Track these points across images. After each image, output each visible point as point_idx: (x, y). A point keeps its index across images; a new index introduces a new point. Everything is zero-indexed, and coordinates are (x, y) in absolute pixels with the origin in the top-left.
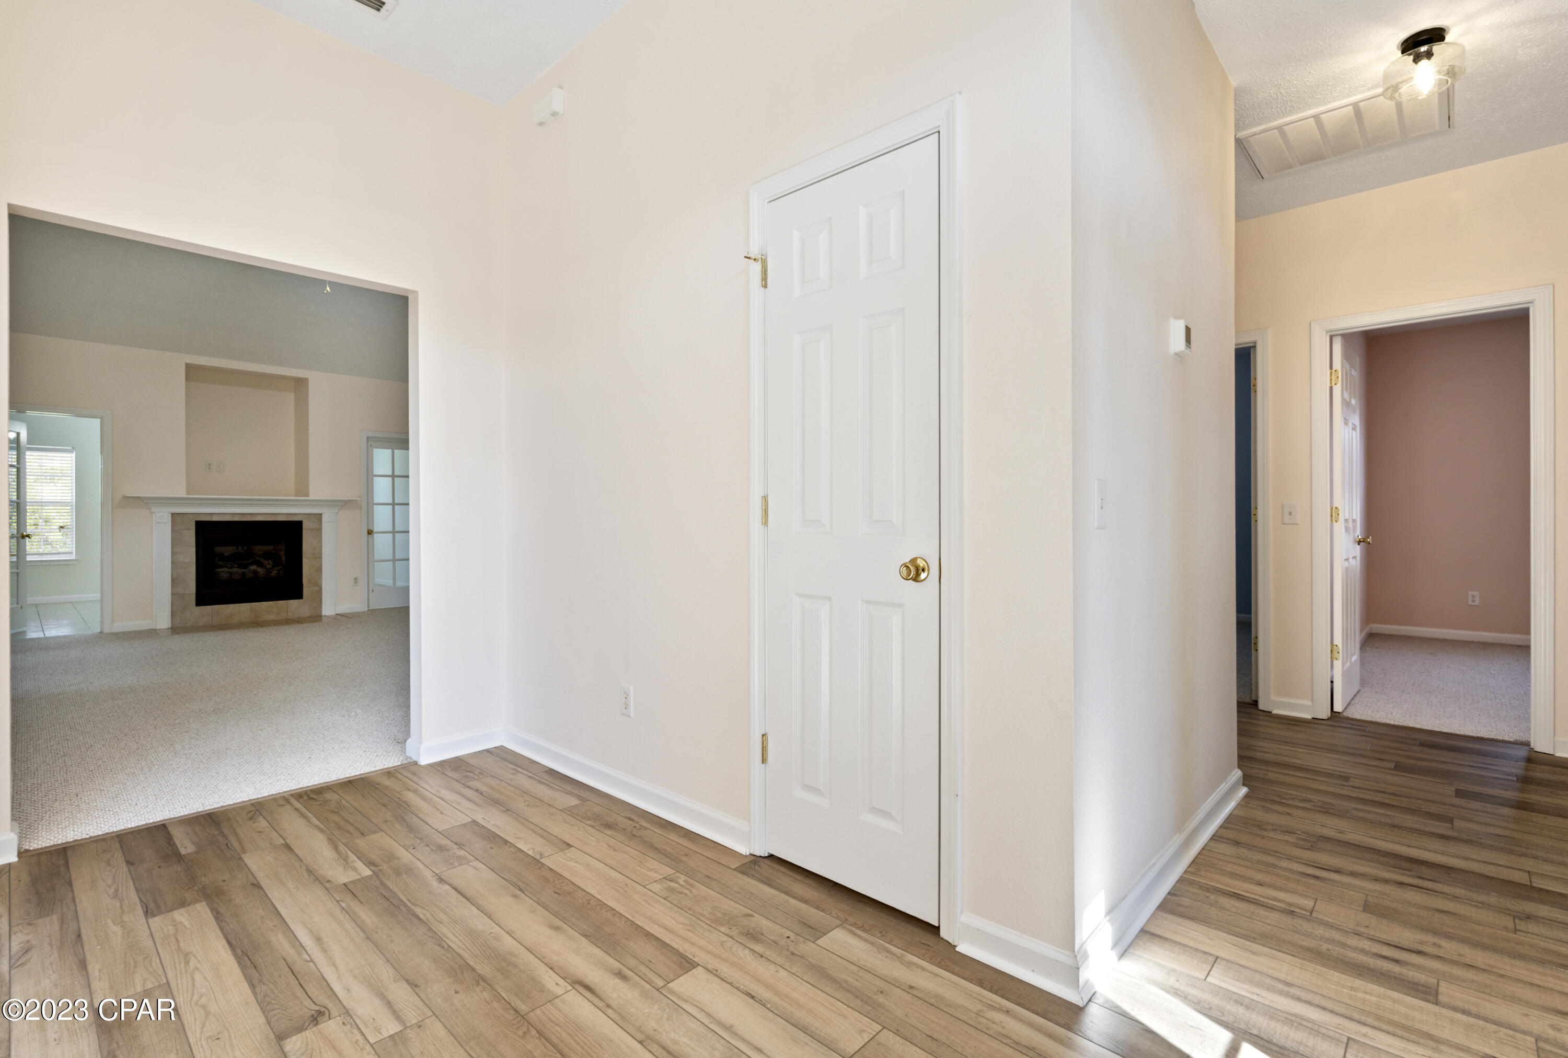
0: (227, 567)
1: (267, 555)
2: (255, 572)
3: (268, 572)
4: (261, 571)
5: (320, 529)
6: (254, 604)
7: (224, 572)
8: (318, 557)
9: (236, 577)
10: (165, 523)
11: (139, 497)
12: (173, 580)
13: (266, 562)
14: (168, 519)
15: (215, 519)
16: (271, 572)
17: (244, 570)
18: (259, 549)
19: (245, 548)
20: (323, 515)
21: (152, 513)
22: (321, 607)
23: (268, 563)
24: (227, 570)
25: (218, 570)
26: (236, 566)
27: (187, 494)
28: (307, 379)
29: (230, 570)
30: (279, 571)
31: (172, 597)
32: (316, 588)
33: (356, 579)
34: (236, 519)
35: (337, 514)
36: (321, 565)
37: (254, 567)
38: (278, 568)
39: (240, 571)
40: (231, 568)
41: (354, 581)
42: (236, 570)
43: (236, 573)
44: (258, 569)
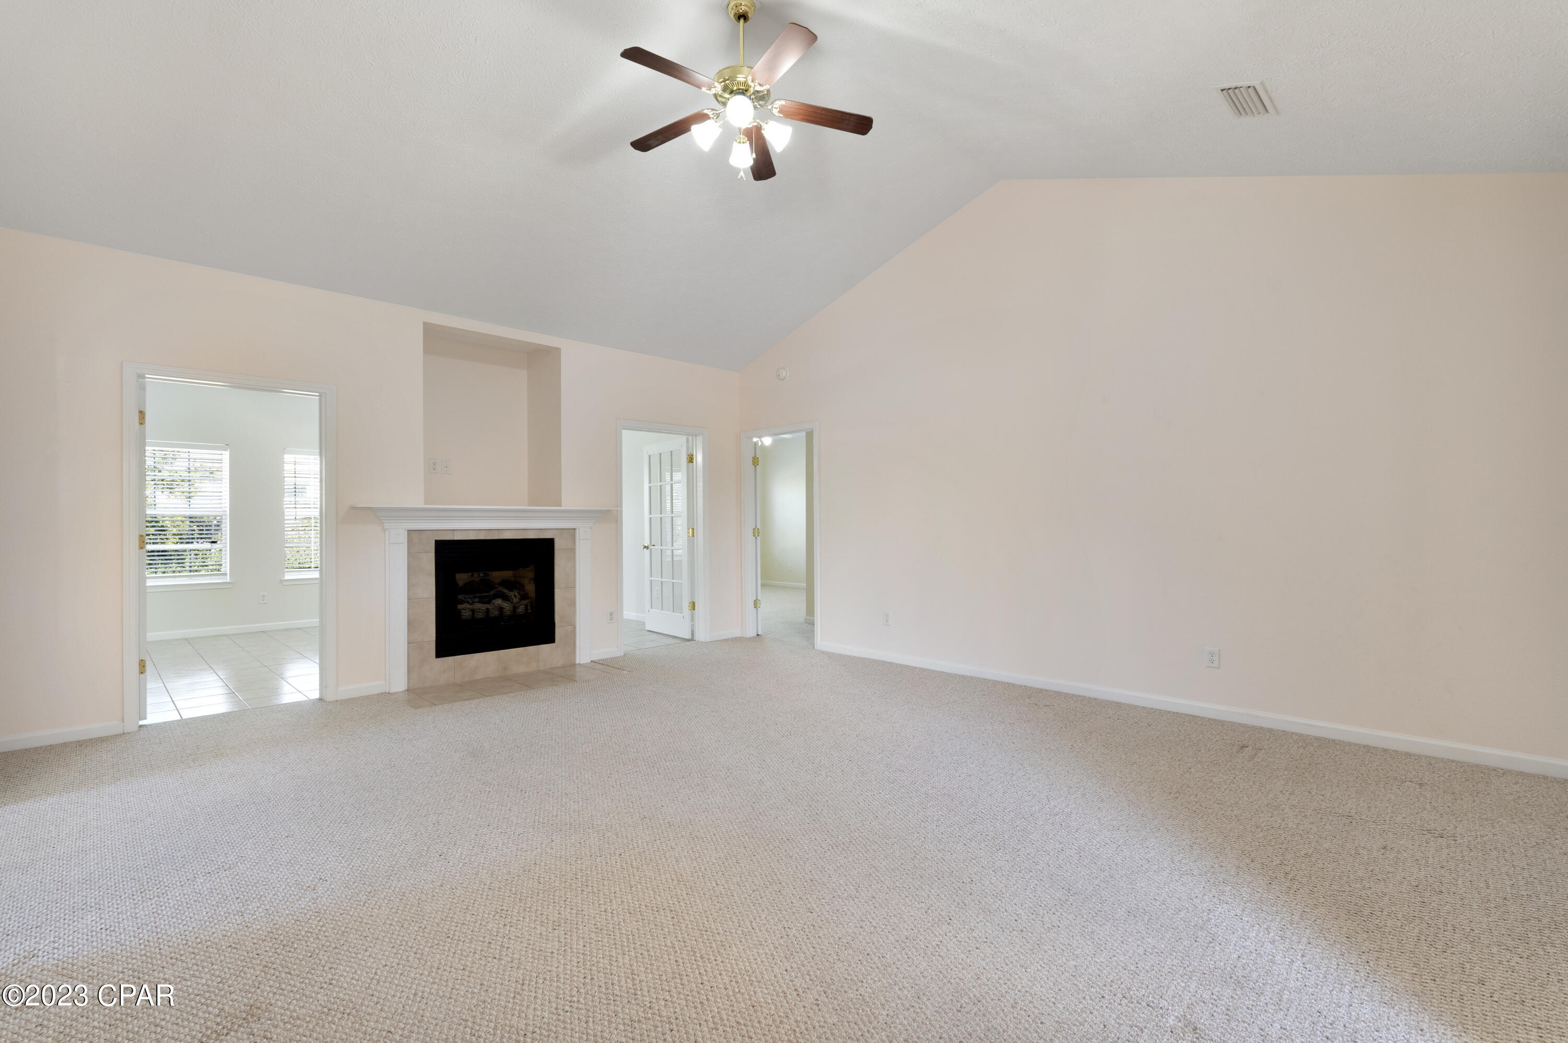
0: (468, 603)
1: (507, 584)
2: (500, 609)
3: (515, 608)
4: (507, 606)
5: (573, 550)
7: (465, 609)
8: (572, 587)
9: (480, 615)
10: (400, 543)
11: (369, 508)
12: (410, 623)
13: (512, 593)
14: (404, 538)
15: (457, 536)
16: (518, 608)
17: (486, 606)
18: (497, 576)
19: (481, 575)
20: (577, 530)
21: (384, 530)
22: (574, 652)
23: (515, 596)
24: (469, 606)
25: (460, 607)
26: (477, 600)
27: (425, 503)
28: (557, 350)
29: (472, 607)
30: (526, 606)
31: (408, 647)
32: (569, 629)
33: (611, 614)
34: (482, 536)
35: (592, 528)
36: (575, 597)
37: (498, 602)
38: (526, 602)
39: (483, 607)
40: (472, 603)
41: (609, 616)
42: (478, 606)
43: (479, 609)
44: (504, 604)
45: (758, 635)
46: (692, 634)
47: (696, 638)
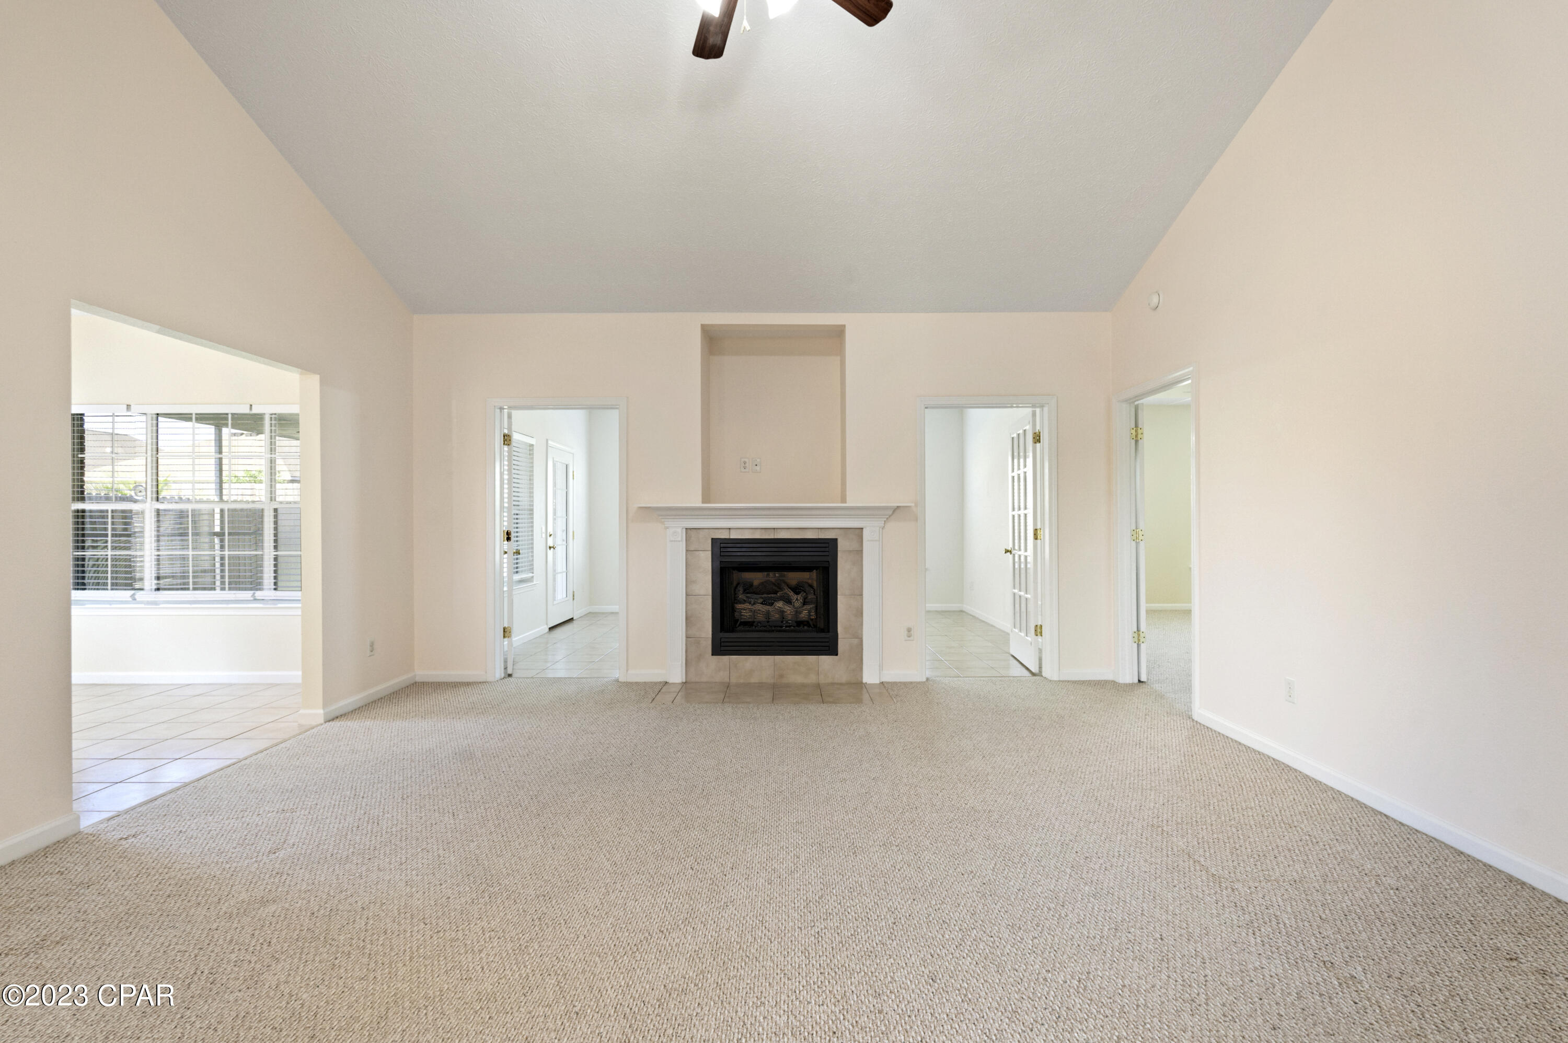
0: (750, 603)
2: (782, 612)
3: (797, 612)
4: (788, 609)
5: (860, 552)
6: (778, 658)
7: (744, 610)
9: (759, 617)
10: (678, 541)
11: (653, 508)
12: (688, 617)
13: (796, 597)
14: (681, 535)
15: (734, 535)
16: (800, 613)
17: (768, 608)
18: (791, 578)
19: (777, 576)
20: (864, 529)
21: (662, 528)
22: (861, 669)
23: (797, 599)
24: (749, 607)
25: (739, 606)
26: (761, 600)
27: (703, 502)
28: (844, 328)
29: (752, 607)
30: (809, 612)
31: (686, 641)
32: (856, 641)
33: (909, 630)
34: (758, 535)
35: (883, 528)
37: (780, 604)
38: (808, 607)
39: (764, 608)
40: (754, 604)
41: (906, 632)
42: (759, 607)
43: (759, 610)
44: (786, 607)
45: (1139, 681)
46: (1040, 668)
47: (1044, 674)
